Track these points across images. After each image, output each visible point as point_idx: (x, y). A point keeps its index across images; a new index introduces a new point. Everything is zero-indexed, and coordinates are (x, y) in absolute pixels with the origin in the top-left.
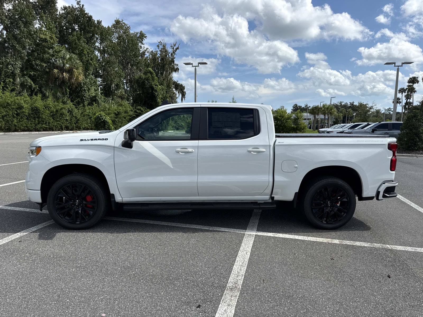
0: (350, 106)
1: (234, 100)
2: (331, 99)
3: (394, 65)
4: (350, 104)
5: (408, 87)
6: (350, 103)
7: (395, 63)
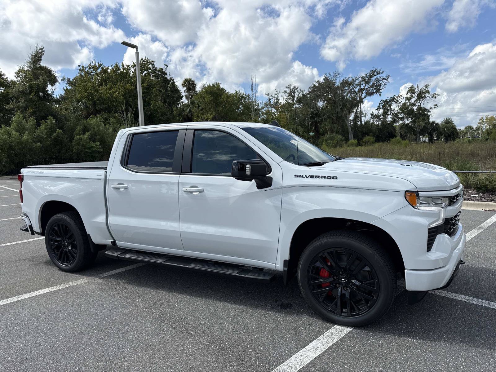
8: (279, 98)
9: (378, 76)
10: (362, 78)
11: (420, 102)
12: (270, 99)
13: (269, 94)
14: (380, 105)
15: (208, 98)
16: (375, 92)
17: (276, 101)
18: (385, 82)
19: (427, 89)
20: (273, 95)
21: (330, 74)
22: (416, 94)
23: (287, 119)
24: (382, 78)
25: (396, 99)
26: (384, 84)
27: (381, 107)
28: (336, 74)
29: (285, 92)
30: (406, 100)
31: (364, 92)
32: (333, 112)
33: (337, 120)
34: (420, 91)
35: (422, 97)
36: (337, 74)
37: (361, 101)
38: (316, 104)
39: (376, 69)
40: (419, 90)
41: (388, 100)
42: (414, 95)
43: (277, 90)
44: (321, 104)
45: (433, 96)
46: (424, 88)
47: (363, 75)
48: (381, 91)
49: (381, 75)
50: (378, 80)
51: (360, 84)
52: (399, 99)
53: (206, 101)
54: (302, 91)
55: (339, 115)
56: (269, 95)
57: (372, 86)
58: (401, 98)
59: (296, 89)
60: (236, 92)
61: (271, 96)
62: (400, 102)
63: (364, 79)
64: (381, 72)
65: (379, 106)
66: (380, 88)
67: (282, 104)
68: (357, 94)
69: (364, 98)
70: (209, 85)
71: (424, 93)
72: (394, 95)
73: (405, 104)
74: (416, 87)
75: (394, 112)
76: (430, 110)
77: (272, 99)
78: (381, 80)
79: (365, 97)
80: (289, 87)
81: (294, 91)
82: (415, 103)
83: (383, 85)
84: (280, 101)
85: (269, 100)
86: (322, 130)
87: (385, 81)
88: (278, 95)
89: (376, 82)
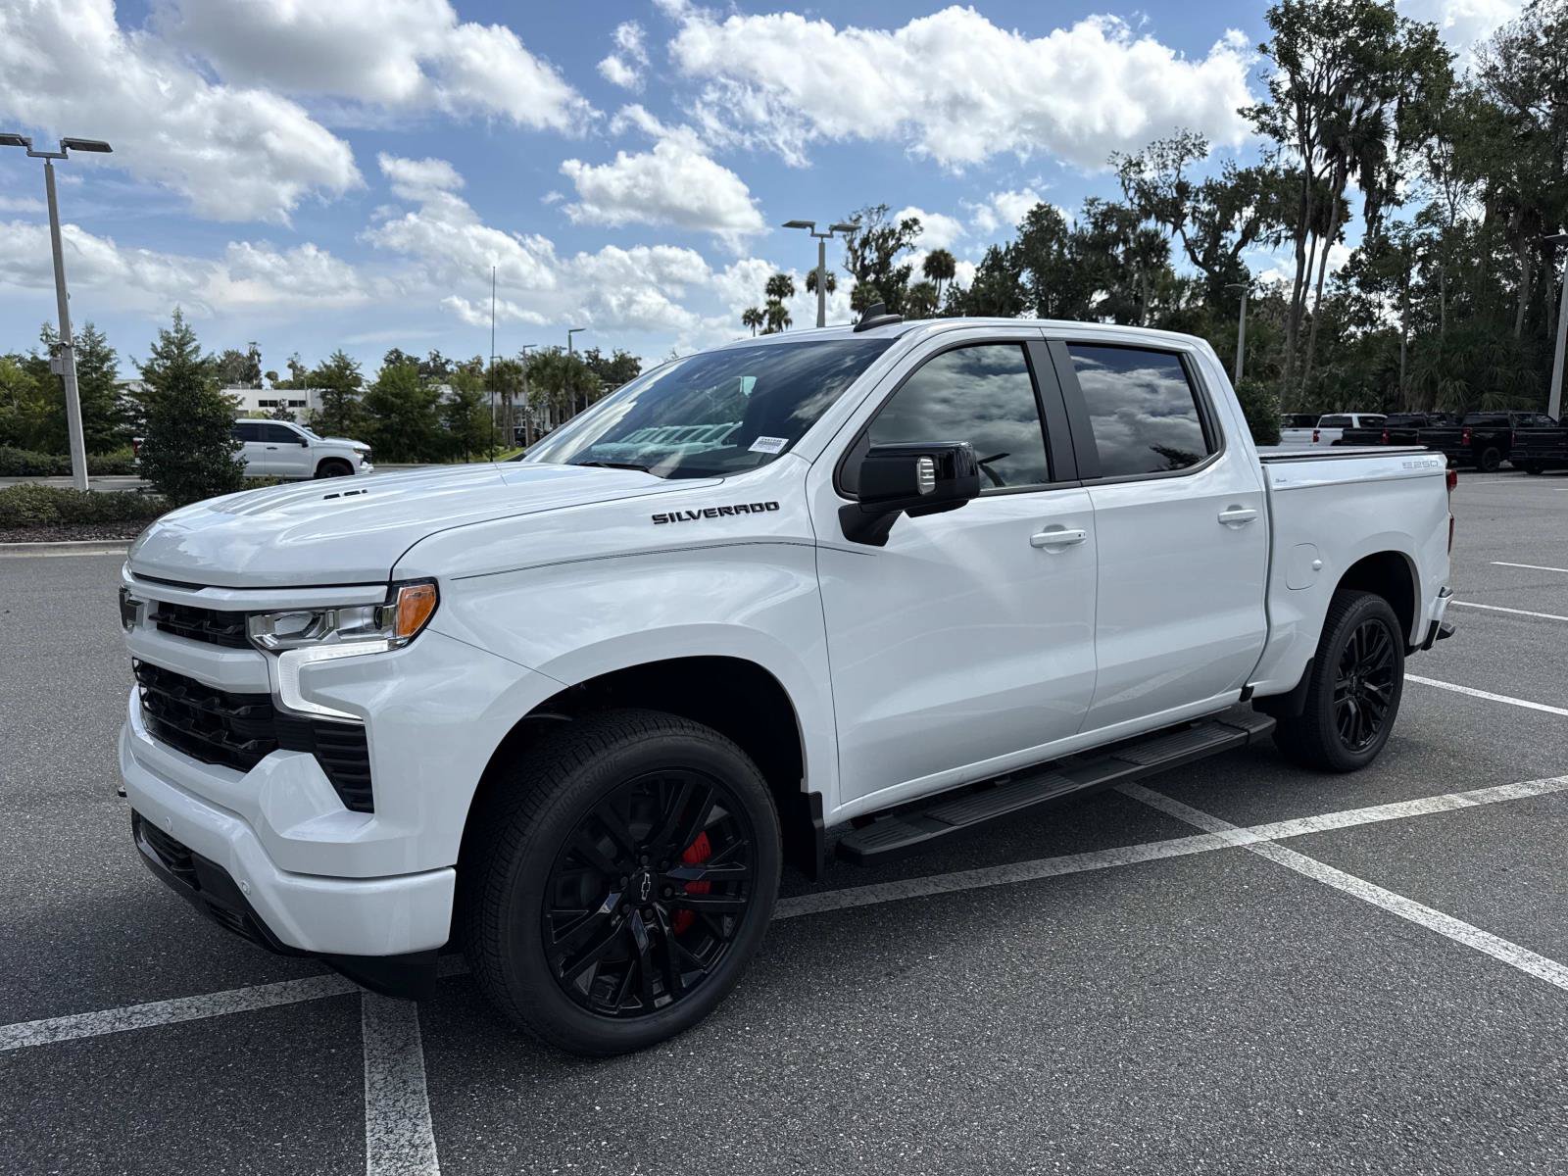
0: (589, 364)
1: (183, 324)
2: (570, 337)
3: (809, 229)
4: (586, 355)
5: (767, 308)
6: (586, 352)
7: (812, 226)
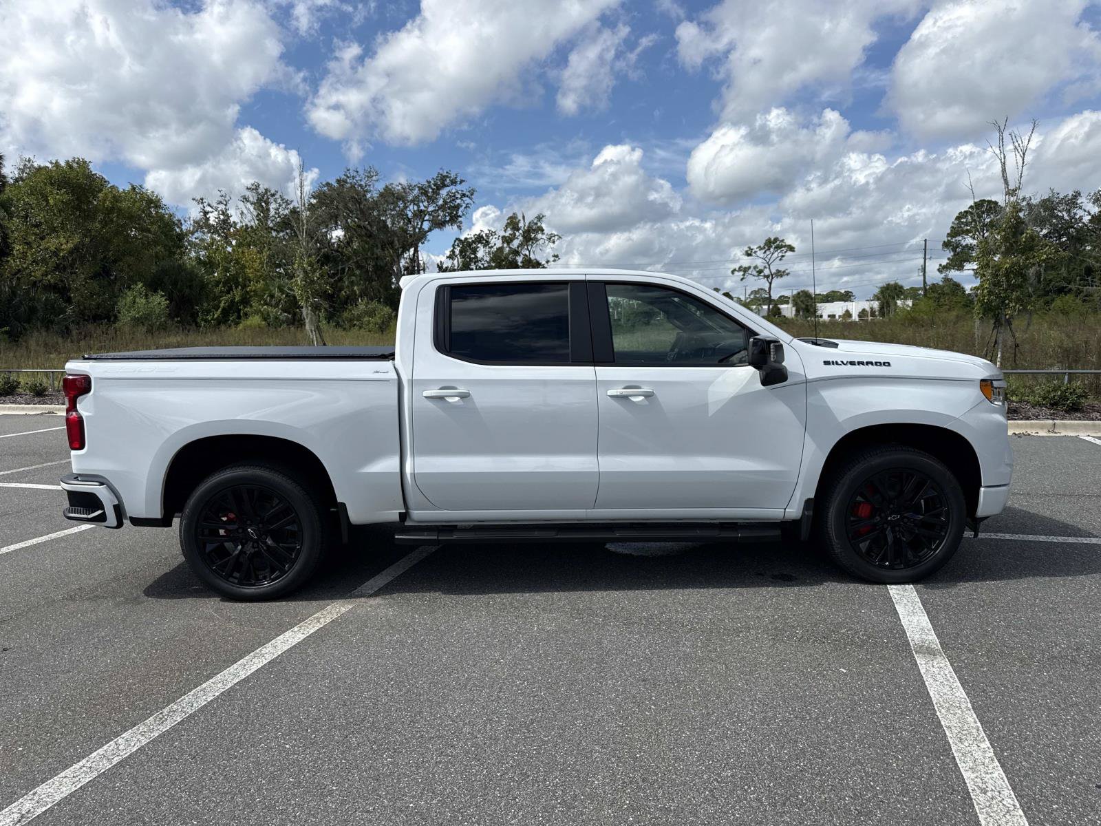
8: (228, 212)
9: (453, 189)
10: (421, 188)
11: (529, 248)
12: (206, 213)
13: (202, 199)
14: (454, 248)
15: (57, 197)
16: (449, 221)
17: (222, 217)
18: (466, 202)
19: (539, 224)
20: (214, 205)
21: (357, 172)
22: (521, 231)
23: (262, 263)
24: (460, 192)
25: (485, 237)
26: (464, 205)
27: (457, 252)
28: (369, 172)
29: (245, 199)
30: (503, 243)
31: (427, 218)
32: (367, 255)
33: (376, 273)
34: (529, 227)
35: (531, 239)
36: (372, 174)
37: (421, 236)
38: (325, 235)
39: (447, 173)
40: (527, 224)
41: (470, 241)
42: (517, 234)
43: (223, 193)
44: (338, 234)
45: (550, 239)
46: (535, 221)
47: (423, 182)
48: (460, 219)
49: (459, 187)
50: (453, 197)
51: (415, 201)
52: (491, 238)
53: (52, 204)
54: (287, 201)
55: (380, 263)
56: (202, 203)
57: (442, 208)
58: (495, 237)
59: (273, 195)
60: (134, 189)
61: (209, 205)
62: (493, 245)
63: (423, 191)
64: (458, 179)
65: (453, 251)
66: (457, 213)
67: (238, 227)
68: (409, 221)
69: (428, 231)
70: (57, 162)
71: (534, 230)
72: (481, 231)
73: (501, 249)
74: (520, 217)
75: (482, 264)
76: (546, 265)
77: (213, 212)
78: (459, 196)
79: (430, 230)
80: (253, 189)
81: (268, 198)
82: (520, 248)
83: (463, 208)
84: (232, 220)
85: (205, 216)
86: (345, 292)
87: (467, 200)
88: (226, 205)
89: (449, 201)
